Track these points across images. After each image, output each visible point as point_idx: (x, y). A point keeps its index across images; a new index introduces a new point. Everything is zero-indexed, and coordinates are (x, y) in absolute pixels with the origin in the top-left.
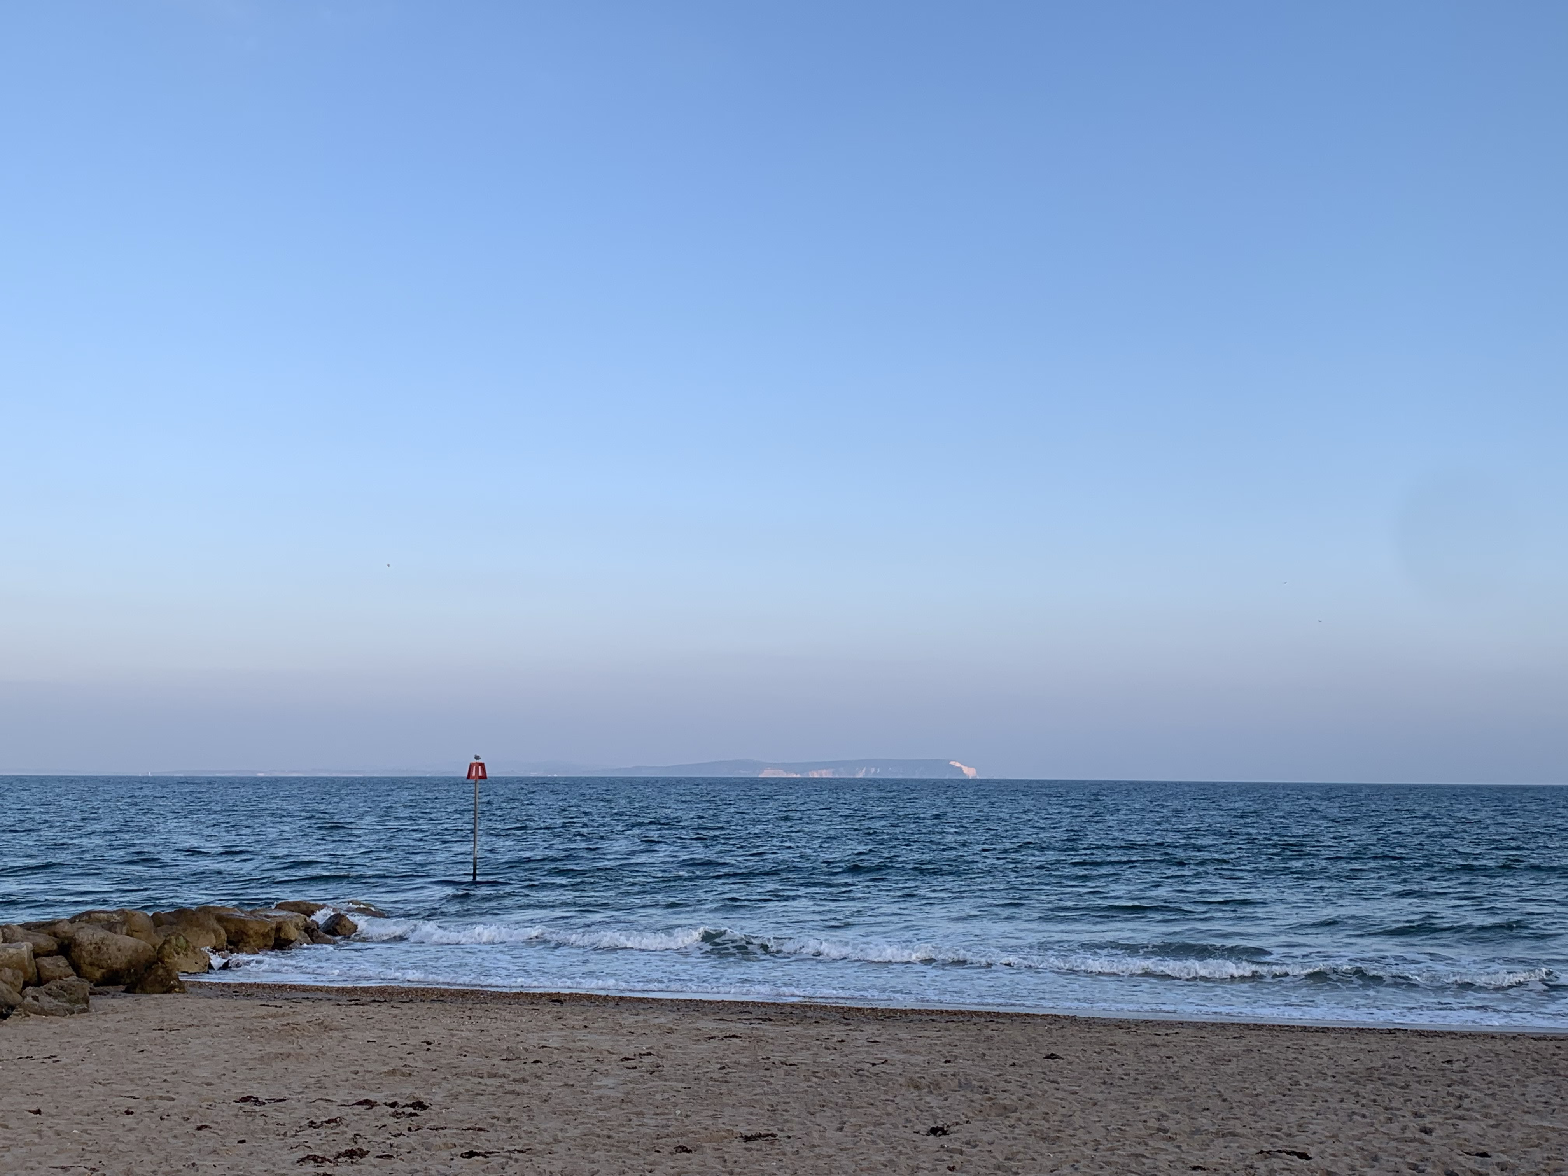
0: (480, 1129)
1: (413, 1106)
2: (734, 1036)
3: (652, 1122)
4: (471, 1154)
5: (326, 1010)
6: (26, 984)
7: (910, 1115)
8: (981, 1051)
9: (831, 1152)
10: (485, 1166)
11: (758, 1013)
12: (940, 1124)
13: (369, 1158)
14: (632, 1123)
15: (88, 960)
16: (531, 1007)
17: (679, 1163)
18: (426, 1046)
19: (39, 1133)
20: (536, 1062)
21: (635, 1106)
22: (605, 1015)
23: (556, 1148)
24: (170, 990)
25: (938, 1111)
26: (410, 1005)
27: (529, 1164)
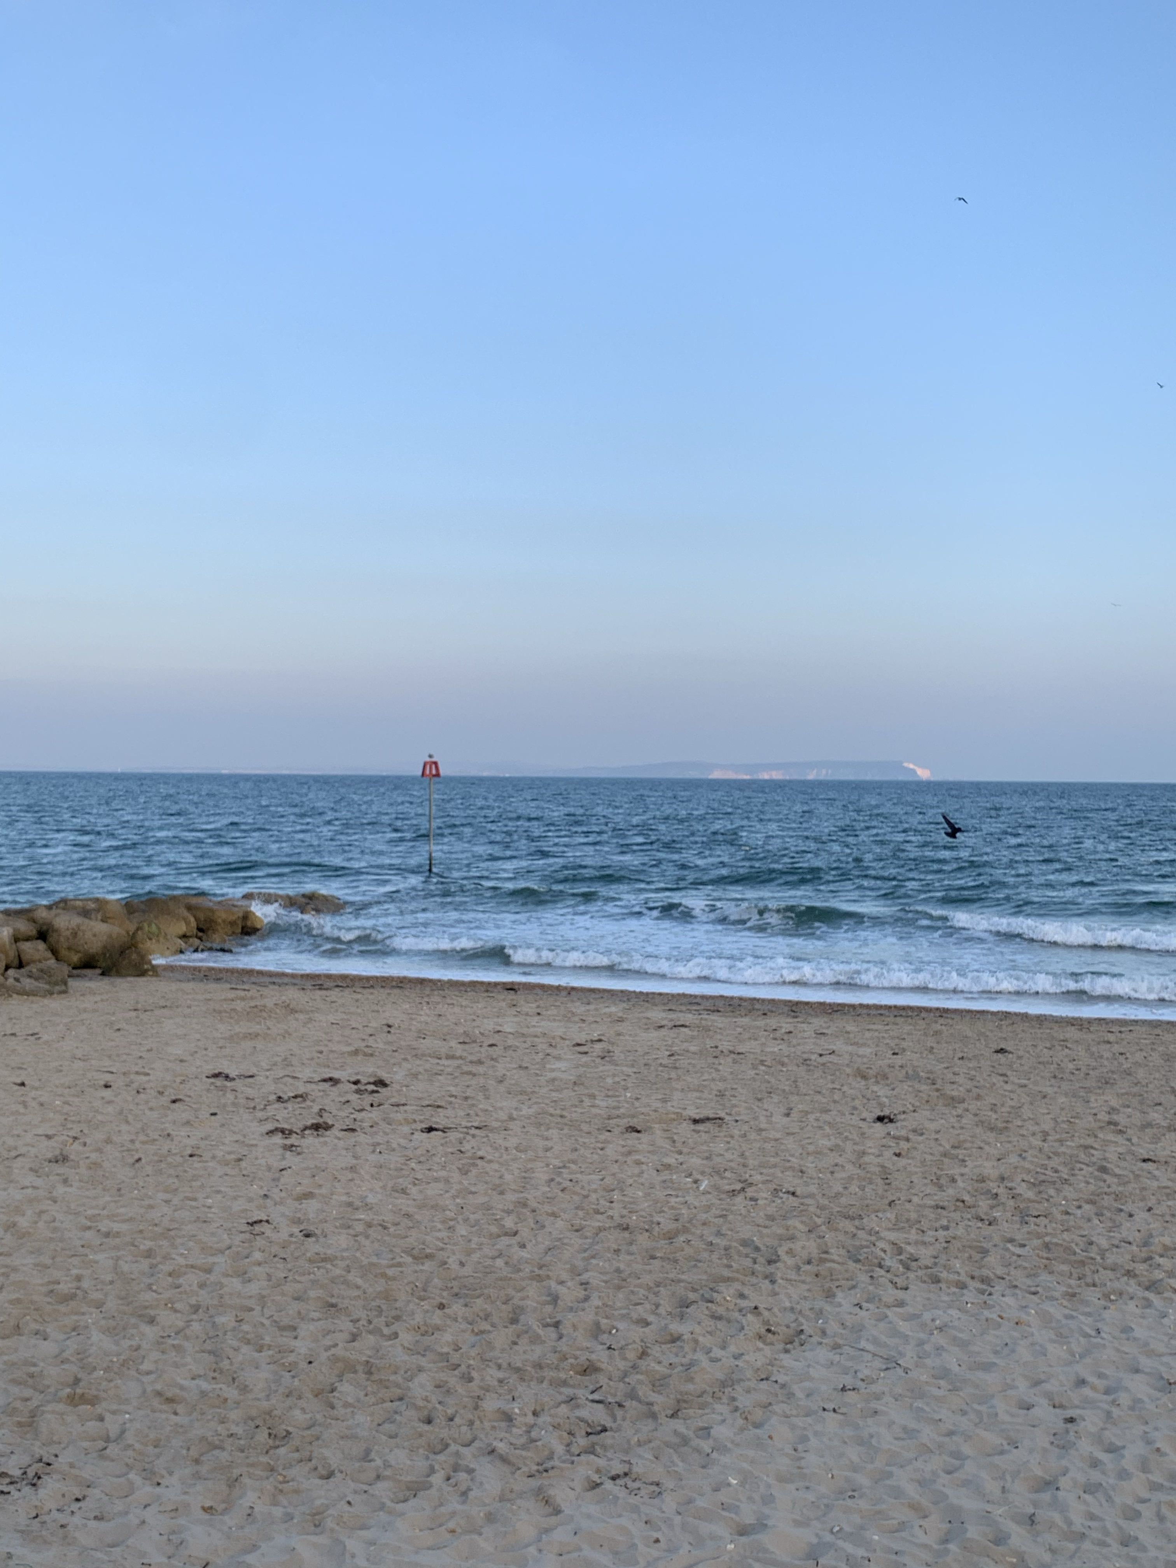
0: (439, 1107)
1: (375, 1083)
2: (682, 1026)
3: (603, 1104)
4: (430, 1130)
5: (292, 995)
6: (7, 968)
7: (857, 1103)
8: (929, 1044)
9: (778, 1135)
10: (443, 1141)
11: (708, 1004)
12: (886, 1112)
13: (335, 1132)
14: (584, 1104)
15: (65, 945)
16: (486, 994)
17: (630, 1142)
18: (386, 1029)
19: (24, 1104)
20: (491, 1045)
21: (587, 1088)
22: (558, 1004)
23: (511, 1125)
24: (143, 973)
25: (885, 1099)
26: (371, 990)
27: (485, 1140)
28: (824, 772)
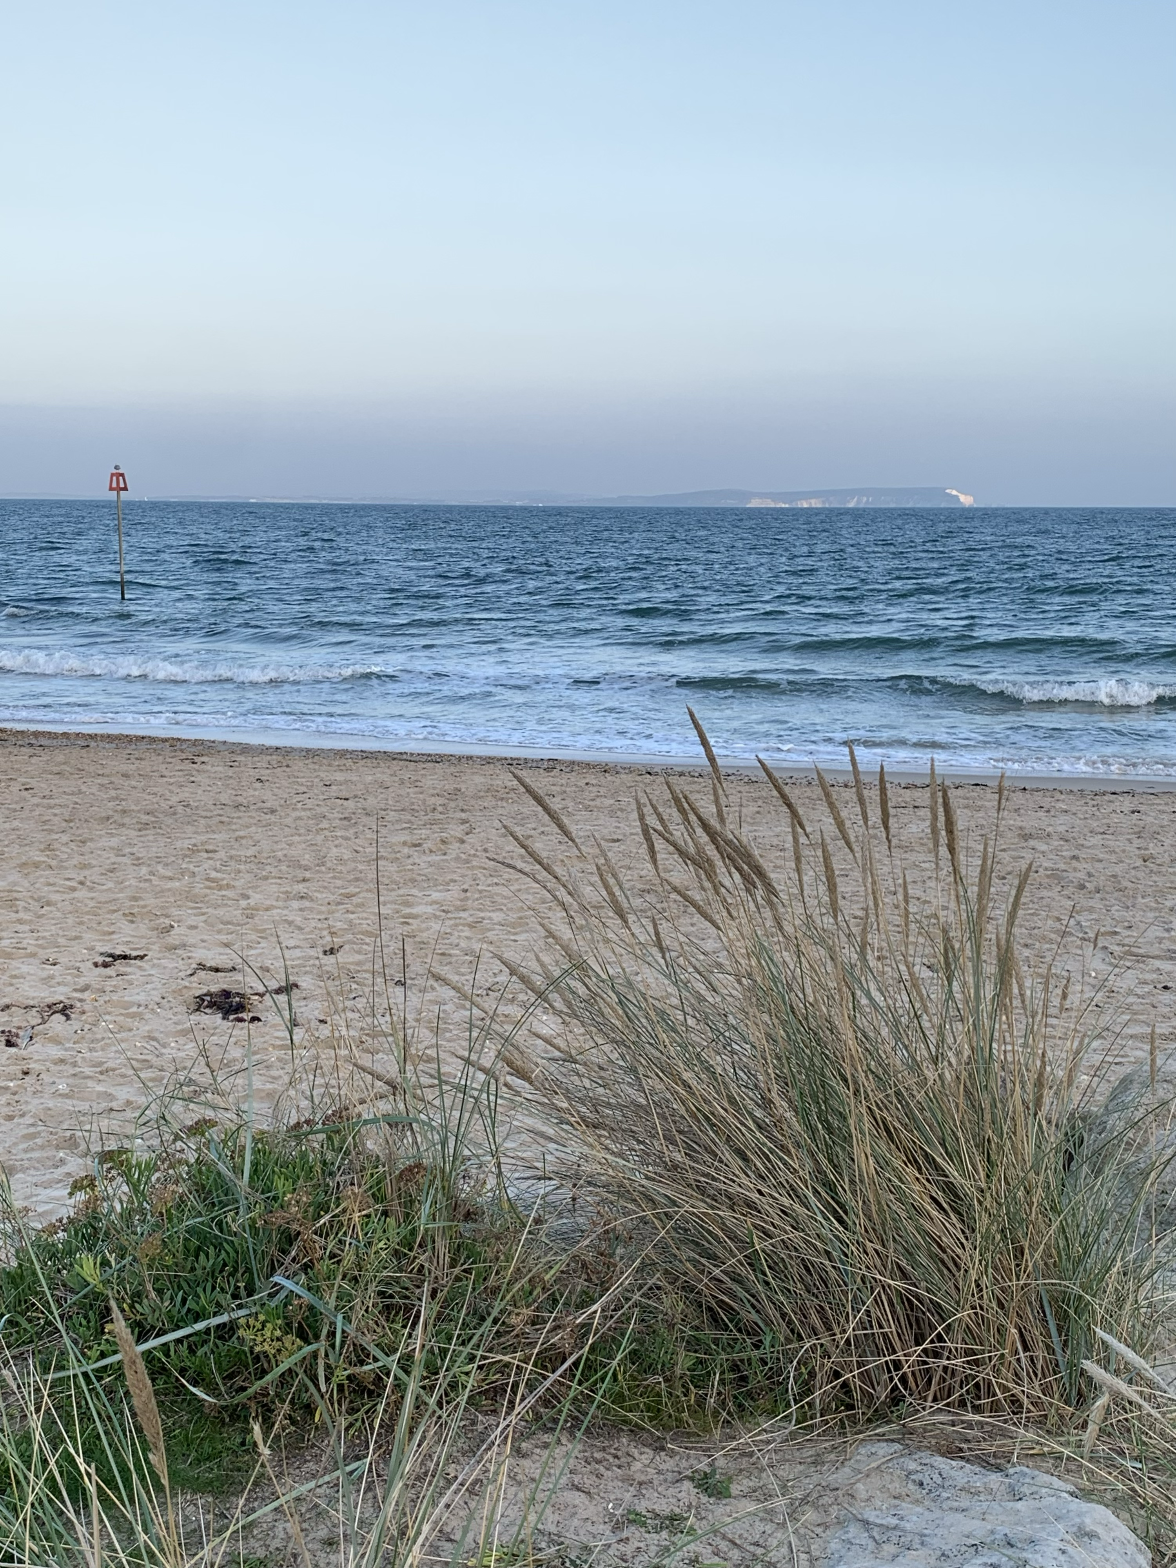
28: (865, 499)
